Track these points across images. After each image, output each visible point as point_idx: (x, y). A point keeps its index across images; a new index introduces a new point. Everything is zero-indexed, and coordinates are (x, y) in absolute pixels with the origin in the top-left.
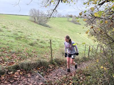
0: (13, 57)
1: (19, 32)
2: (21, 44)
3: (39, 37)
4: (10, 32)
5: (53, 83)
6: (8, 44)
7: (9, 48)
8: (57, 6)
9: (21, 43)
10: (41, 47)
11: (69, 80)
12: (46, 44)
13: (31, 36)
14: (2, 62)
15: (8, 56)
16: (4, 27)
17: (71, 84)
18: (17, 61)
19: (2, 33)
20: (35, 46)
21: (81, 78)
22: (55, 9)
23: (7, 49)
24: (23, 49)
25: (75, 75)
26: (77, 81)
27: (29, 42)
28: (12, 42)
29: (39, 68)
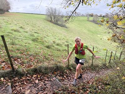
0: (31, 60)
1: (36, 33)
2: (38, 47)
3: (56, 39)
4: (27, 32)
5: (69, 89)
6: (25, 46)
7: (26, 50)
8: (76, 8)
9: (38, 45)
10: (58, 50)
11: (86, 88)
12: (62, 47)
13: (47, 37)
14: (22, 64)
15: (27, 58)
16: (21, 27)
17: (88, 92)
18: (35, 63)
19: (20, 34)
20: (52, 49)
21: (100, 87)
22: (75, 11)
23: (26, 51)
24: (40, 52)
25: (92, 83)
26: (95, 90)
27: (45, 44)
28: (29, 44)
29: (56, 72)
